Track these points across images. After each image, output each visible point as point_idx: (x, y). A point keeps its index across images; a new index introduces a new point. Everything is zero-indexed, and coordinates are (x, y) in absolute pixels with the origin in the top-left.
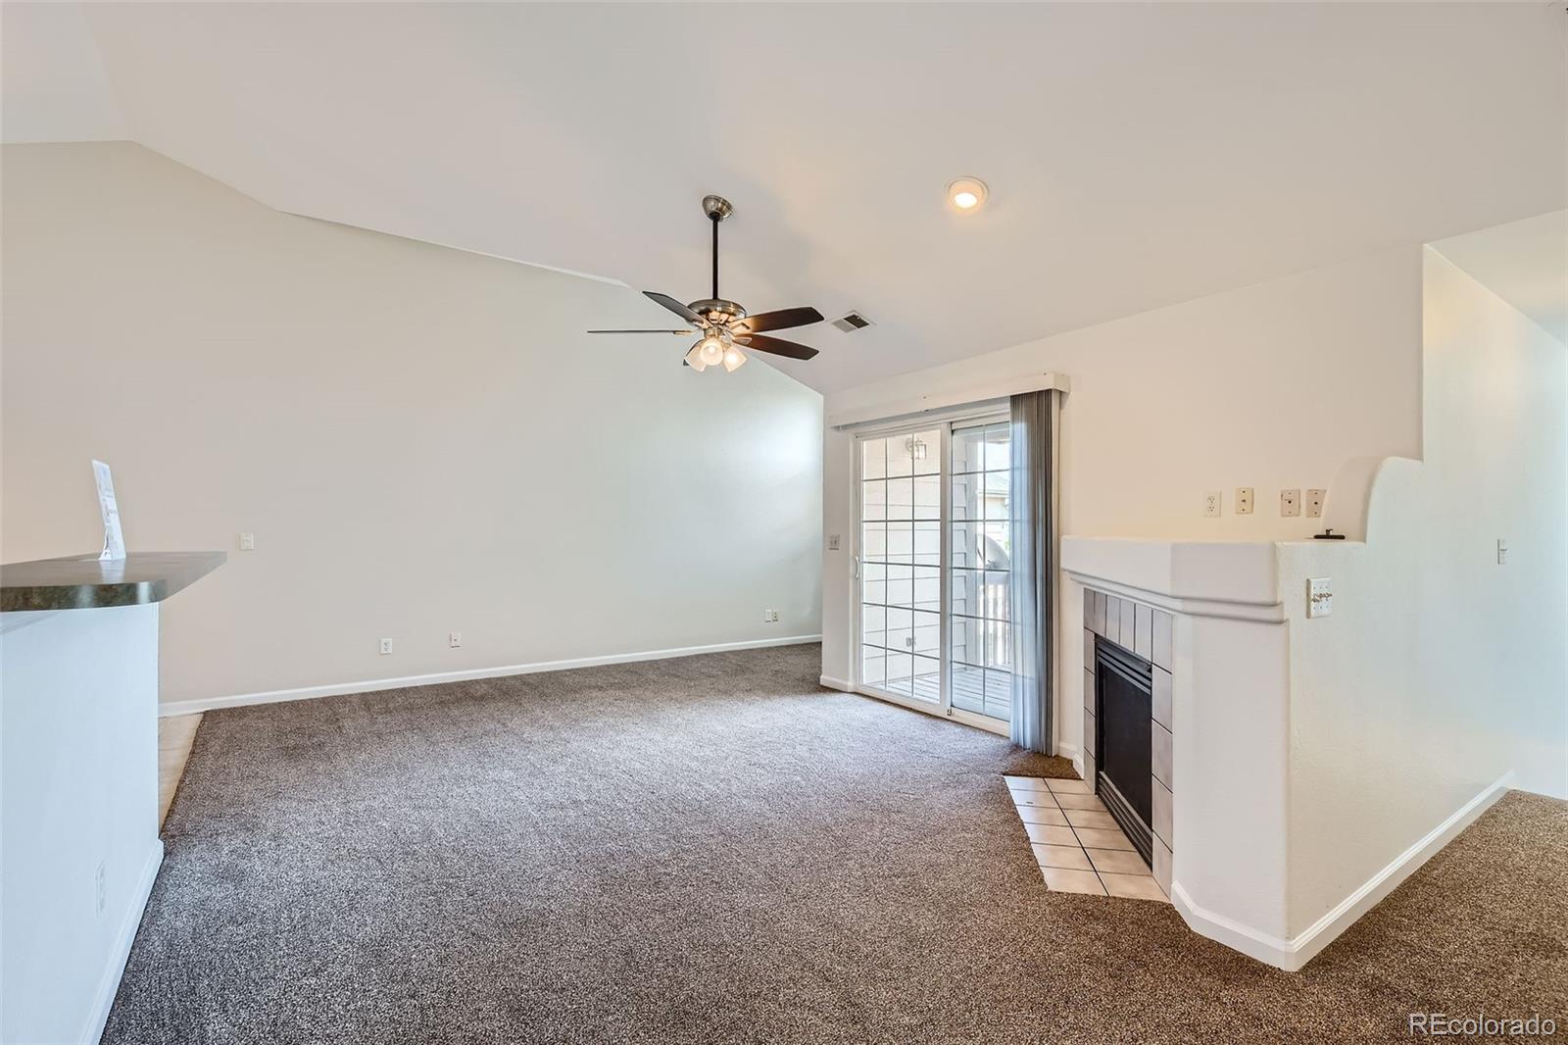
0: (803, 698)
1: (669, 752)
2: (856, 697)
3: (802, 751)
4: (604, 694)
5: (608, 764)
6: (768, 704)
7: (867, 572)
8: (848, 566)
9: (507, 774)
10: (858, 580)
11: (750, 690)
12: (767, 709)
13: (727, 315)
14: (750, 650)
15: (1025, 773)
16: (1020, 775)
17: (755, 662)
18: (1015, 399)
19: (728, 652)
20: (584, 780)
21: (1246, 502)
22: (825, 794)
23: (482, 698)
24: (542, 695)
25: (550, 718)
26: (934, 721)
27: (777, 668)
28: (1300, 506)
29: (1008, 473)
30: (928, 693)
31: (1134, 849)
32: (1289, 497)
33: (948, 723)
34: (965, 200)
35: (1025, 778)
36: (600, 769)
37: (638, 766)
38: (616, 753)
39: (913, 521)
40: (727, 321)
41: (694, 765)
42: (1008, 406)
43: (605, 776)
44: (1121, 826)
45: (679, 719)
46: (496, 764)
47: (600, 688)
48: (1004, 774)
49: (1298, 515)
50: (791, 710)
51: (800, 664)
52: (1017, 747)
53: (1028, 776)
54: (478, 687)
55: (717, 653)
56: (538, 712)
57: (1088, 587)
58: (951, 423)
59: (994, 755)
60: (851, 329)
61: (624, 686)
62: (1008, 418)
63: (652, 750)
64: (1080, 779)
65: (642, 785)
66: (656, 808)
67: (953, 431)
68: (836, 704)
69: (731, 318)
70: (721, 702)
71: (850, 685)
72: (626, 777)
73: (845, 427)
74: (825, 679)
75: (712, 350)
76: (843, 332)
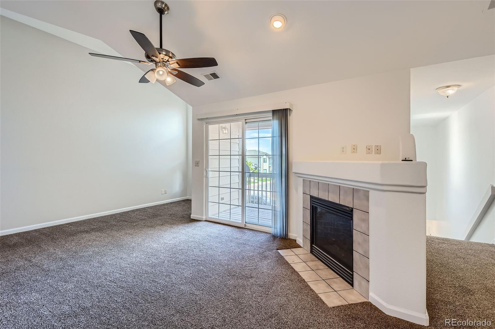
0: (186, 225)
1: (133, 264)
2: (208, 223)
3: (196, 252)
4: (89, 235)
5: (100, 278)
6: (173, 230)
7: (211, 174)
8: (204, 172)
9: (35, 296)
10: (207, 177)
11: (162, 224)
12: (174, 233)
13: (168, 58)
14: (156, 206)
15: (283, 248)
16: (283, 249)
17: (160, 211)
18: (274, 112)
19: (147, 207)
20: (87, 292)
21: (355, 149)
22: (217, 274)
23: (15, 245)
24: (53, 239)
25: (60, 253)
26: (241, 230)
27: (170, 213)
28: (372, 151)
29: (271, 138)
30: (237, 218)
31: (338, 276)
32: (369, 148)
33: (246, 229)
34: (278, 24)
35: (284, 250)
36: (96, 281)
37: (118, 275)
38: (103, 269)
39: (230, 155)
40: (168, 61)
41: (148, 269)
42: (271, 114)
43: (99, 286)
44: (328, 266)
45: (133, 244)
46: (26, 290)
47: (87, 232)
48: (277, 250)
49: (372, 154)
50: (184, 232)
51: (179, 210)
52: (274, 237)
53: (285, 249)
54: (12, 239)
55: (142, 209)
56: (52, 250)
57: (304, 179)
58: (246, 120)
59: (269, 241)
60: (212, 79)
61: (100, 230)
62: (271, 118)
63: (123, 265)
64: (301, 247)
65: (123, 288)
66: (135, 302)
67: (246, 123)
68: (201, 227)
69: (170, 60)
70: (151, 232)
71: (204, 218)
72: (113, 284)
73: (202, 119)
74: (193, 216)
75: (161, 73)
76: (208, 80)
